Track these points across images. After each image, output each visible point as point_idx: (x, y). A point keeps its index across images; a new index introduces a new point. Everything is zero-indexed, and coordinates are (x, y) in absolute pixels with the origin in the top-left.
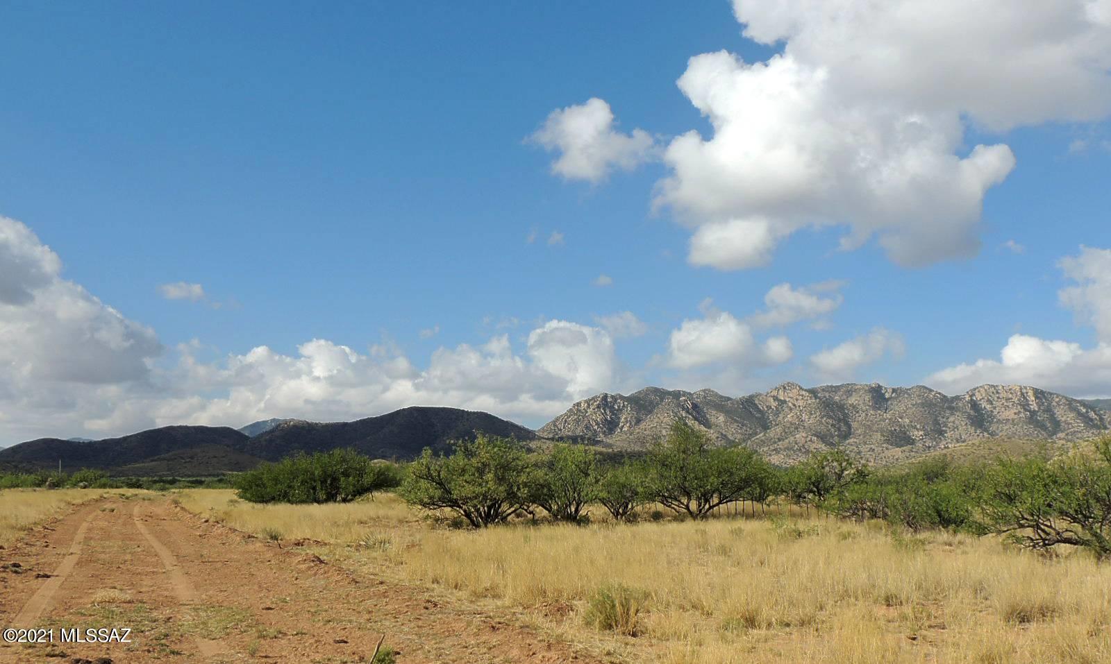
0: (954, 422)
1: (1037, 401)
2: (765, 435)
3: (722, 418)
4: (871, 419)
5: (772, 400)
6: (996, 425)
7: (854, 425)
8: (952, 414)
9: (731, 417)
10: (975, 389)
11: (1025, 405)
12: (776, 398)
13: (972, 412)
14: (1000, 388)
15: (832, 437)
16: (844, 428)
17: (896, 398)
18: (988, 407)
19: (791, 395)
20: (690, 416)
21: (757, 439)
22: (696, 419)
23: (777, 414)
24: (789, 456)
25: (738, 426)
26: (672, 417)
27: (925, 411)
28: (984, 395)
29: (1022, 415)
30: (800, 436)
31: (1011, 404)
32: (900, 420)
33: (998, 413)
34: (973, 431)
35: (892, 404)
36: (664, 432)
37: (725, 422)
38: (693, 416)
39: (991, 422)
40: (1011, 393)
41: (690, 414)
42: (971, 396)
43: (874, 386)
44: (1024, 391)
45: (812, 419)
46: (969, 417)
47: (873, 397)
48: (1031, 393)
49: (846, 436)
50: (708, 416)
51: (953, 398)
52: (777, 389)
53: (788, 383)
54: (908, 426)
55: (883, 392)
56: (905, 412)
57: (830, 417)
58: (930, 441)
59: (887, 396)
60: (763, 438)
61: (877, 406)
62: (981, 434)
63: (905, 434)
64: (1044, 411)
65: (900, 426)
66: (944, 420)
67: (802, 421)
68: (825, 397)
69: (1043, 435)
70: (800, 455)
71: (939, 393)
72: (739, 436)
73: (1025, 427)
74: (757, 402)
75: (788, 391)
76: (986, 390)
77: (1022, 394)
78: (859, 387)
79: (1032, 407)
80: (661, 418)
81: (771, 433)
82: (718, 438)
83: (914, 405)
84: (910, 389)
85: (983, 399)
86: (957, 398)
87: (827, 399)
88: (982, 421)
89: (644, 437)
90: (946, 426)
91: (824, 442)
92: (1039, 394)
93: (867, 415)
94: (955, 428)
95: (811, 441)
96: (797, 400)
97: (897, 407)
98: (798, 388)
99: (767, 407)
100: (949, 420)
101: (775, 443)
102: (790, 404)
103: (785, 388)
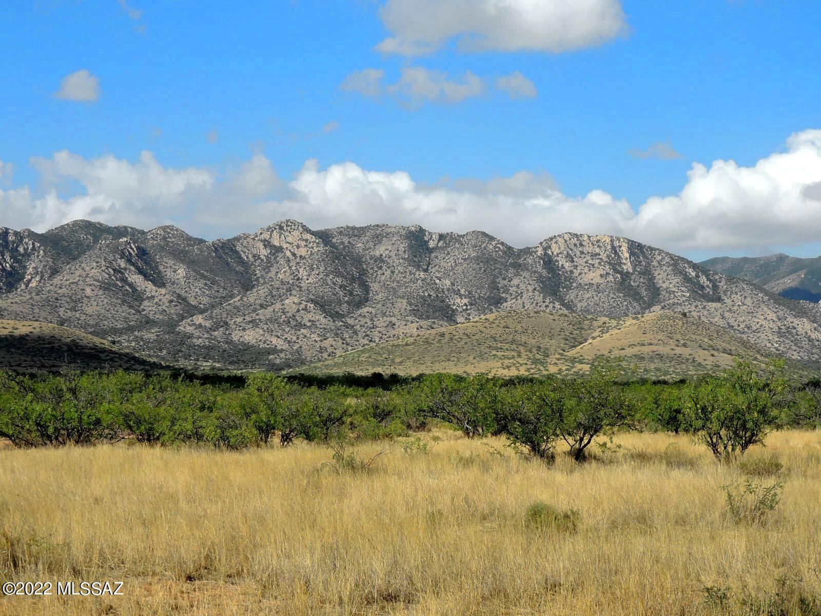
0: (518, 286)
1: (633, 258)
2: (242, 299)
3: (181, 272)
4: (398, 279)
5: (262, 247)
6: (575, 292)
7: (374, 287)
8: (517, 275)
9: (195, 271)
10: (551, 239)
11: (615, 264)
12: (267, 244)
13: (545, 273)
14: (586, 238)
15: (340, 303)
16: (358, 291)
17: (443, 248)
18: (567, 265)
19: (290, 239)
20: (132, 268)
21: (229, 304)
22: (141, 272)
23: (268, 266)
24: (270, 331)
25: (206, 284)
26: (103, 268)
27: (480, 268)
28: (562, 249)
29: (611, 278)
30: (291, 302)
31: (597, 261)
32: (437, 281)
33: (580, 274)
34: (540, 299)
35: (437, 257)
36: (88, 291)
37: (187, 277)
38: (137, 268)
39: (569, 288)
40: (599, 246)
41: (133, 264)
42: (545, 249)
43: (413, 229)
44: (616, 244)
45: (312, 276)
46: (540, 279)
47: (410, 247)
48: (625, 248)
49: (360, 304)
50: (161, 268)
51: (521, 250)
52: (270, 229)
53: (287, 221)
54: (448, 290)
55: (426, 239)
56: (453, 269)
57: (338, 274)
58: (476, 313)
59: (432, 244)
60: (238, 304)
61: (416, 259)
62: (551, 305)
63: (443, 301)
64: (640, 273)
65: (438, 289)
66: (505, 282)
67: (298, 279)
68: (342, 243)
69: (634, 308)
70: (287, 330)
71: (502, 244)
72: (205, 300)
73: (612, 295)
74: (239, 248)
75: (287, 234)
76: (566, 241)
77: (613, 248)
78: (393, 229)
79: (625, 267)
80: (87, 269)
81: (252, 297)
82: (171, 301)
83: (465, 260)
84: (463, 236)
85: (560, 253)
86: (527, 251)
87: (345, 247)
88: (558, 285)
89: (57, 299)
90: (506, 291)
91: (324, 311)
92: (637, 249)
93: (393, 272)
94: (519, 295)
95: (305, 309)
96: (298, 247)
97: (443, 262)
98: (301, 229)
99: (254, 256)
100: (512, 283)
101: (255, 310)
102: (288, 254)
103: (281, 228)
